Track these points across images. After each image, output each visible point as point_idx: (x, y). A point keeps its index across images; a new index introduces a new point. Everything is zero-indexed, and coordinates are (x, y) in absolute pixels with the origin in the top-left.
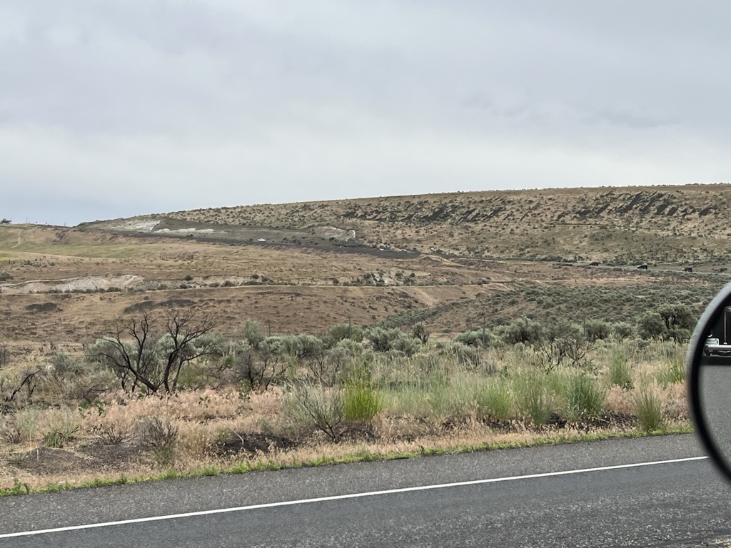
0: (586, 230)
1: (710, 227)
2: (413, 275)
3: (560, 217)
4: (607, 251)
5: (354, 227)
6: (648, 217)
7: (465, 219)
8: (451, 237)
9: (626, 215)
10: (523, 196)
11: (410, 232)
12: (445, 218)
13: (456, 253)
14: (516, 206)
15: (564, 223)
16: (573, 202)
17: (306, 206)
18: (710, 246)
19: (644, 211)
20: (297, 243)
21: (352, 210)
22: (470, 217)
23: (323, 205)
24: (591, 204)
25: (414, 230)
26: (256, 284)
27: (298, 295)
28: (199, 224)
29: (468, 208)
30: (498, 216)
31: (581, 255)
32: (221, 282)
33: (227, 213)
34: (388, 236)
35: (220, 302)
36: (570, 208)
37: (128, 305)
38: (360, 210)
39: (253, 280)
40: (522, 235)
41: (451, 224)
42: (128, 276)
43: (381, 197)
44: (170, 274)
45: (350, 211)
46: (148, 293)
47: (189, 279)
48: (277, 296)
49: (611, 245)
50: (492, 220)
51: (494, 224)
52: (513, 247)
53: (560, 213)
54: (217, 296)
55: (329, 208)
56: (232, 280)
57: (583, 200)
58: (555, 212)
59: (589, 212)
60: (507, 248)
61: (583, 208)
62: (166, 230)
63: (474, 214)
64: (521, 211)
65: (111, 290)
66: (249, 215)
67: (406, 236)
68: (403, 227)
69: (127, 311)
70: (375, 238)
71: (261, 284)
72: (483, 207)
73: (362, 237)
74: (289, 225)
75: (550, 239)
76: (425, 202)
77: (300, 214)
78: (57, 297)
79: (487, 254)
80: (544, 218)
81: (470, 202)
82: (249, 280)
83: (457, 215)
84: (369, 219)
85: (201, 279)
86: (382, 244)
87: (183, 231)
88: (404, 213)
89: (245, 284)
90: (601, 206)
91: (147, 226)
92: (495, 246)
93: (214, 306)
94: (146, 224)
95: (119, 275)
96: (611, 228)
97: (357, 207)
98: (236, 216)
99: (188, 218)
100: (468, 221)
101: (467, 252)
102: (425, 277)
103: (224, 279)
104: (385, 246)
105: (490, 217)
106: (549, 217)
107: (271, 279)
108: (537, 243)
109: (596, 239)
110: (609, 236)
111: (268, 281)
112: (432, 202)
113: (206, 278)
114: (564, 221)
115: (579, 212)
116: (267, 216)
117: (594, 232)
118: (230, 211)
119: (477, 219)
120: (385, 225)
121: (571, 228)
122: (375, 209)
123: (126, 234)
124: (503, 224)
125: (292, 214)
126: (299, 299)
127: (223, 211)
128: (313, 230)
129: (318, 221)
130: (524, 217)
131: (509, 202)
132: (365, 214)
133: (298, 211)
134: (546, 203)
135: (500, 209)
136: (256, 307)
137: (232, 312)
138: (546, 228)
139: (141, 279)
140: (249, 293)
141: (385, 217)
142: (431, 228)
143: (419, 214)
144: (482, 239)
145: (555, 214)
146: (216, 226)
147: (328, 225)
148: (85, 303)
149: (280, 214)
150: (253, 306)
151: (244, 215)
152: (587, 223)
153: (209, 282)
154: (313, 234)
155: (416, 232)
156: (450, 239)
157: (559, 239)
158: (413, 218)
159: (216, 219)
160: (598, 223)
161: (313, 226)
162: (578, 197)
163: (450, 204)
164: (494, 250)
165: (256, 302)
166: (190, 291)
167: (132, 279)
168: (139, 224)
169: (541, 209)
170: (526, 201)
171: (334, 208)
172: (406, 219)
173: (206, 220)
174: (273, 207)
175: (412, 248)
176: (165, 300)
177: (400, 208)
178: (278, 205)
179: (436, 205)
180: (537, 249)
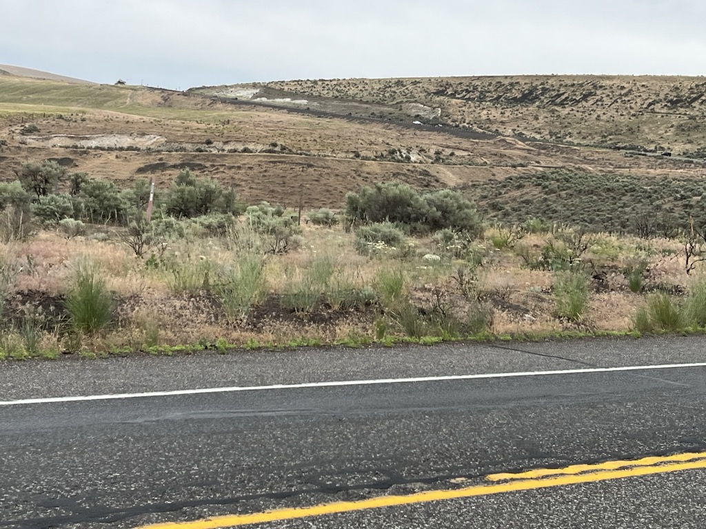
0: (675, 120)
2: (452, 154)
3: (650, 104)
4: (690, 142)
5: (441, 105)
7: (553, 103)
10: (617, 82)
11: (495, 114)
12: (533, 101)
13: (538, 137)
14: (607, 92)
15: (653, 111)
16: (667, 90)
17: (399, 83)
20: (381, 118)
21: (444, 88)
22: (558, 100)
23: (415, 82)
24: (685, 94)
25: (500, 111)
26: (275, 152)
27: (310, 166)
28: (294, 95)
29: (559, 91)
30: (587, 101)
31: (662, 146)
32: (240, 147)
33: (324, 85)
34: (472, 116)
35: (230, 168)
36: (662, 96)
37: (142, 166)
38: (451, 89)
39: (271, 148)
40: (608, 121)
41: (538, 107)
42: (152, 136)
43: (474, 77)
44: (193, 137)
45: (441, 89)
46: (164, 154)
47: (209, 142)
48: (287, 166)
49: (696, 136)
50: (580, 105)
51: (582, 108)
52: (596, 133)
53: (651, 101)
54: (228, 162)
55: (421, 85)
56: (251, 146)
57: (677, 88)
58: (646, 99)
59: (681, 101)
60: (590, 134)
61: (676, 97)
62: (264, 99)
63: (563, 97)
64: (611, 96)
65: (130, 148)
66: (344, 89)
67: (491, 117)
68: (490, 107)
69: (140, 170)
70: (460, 117)
71: (279, 152)
72: (573, 91)
73: (447, 116)
74: (379, 100)
75: (635, 127)
76: (516, 83)
77: (393, 89)
78: (75, 153)
79: (568, 139)
80: (633, 105)
81: (561, 85)
82: (268, 148)
83: (546, 98)
84: (458, 98)
85: (221, 144)
86: (465, 124)
87: (279, 101)
88: (494, 93)
89: (265, 151)
90: (694, 96)
91: (246, 94)
92: (578, 131)
93: (224, 172)
94: (247, 91)
95: (143, 134)
96: (700, 119)
97: (449, 85)
98: (331, 88)
99: (286, 88)
100: (556, 105)
101: (549, 137)
103: (244, 145)
104: (467, 126)
105: (578, 102)
106: (639, 104)
107: (290, 148)
108: (622, 130)
109: (683, 130)
110: (697, 127)
111: (286, 151)
112: (523, 83)
113: (226, 143)
114: (653, 109)
115: (671, 101)
116: (361, 90)
117: (682, 122)
118: (326, 83)
119: (565, 102)
120: (472, 105)
121: (659, 116)
122: (466, 88)
123: (225, 101)
124: (590, 109)
125: (385, 89)
126: (311, 170)
127: (320, 83)
128: (401, 106)
129: (407, 98)
130: (613, 103)
131: (601, 87)
132: (455, 92)
133: (390, 87)
134: (638, 89)
135: (590, 94)
136: (264, 176)
137: (239, 179)
138: (634, 115)
140: (261, 161)
141: (474, 96)
142: (517, 110)
143: (508, 95)
144: (566, 124)
145: (646, 102)
146: (310, 97)
147: (416, 101)
148: (102, 160)
149: (373, 89)
150: (261, 175)
151: (339, 88)
152: (678, 112)
153: (227, 147)
154: (401, 110)
155: (502, 113)
156: (535, 122)
157: (644, 127)
158: (502, 99)
159: (312, 90)
160: (688, 113)
161: (402, 102)
162: (672, 85)
163: (541, 87)
164: (577, 135)
165: (265, 171)
166: (204, 155)
167: (155, 140)
168: (240, 91)
169: (632, 96)
170: (618, 86)
171: (425, 86)
172: (494, 99)
173: (302, 91)
174: (368, 82)
175: (494, 130)
176: (178, 162)
177: (490, 87)
178: (373, 80)
179: (526, 87)
180: (620, 137)
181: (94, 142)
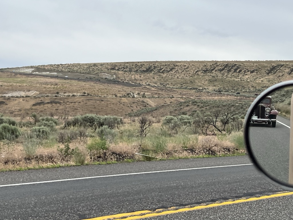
1: (255, 78)
2: (144, 94)
4: (215, 86)
5: (115, 74)
6: (231, 73)
7: (159, 72)
8: (153, 79)
9: (222, 72)
10: (183, 64)
11: (137, 77)
12: (151, 71)
13: (156, 85)
14: (179, 68)
15: (198, 75)
16: (202, 66)
17: (95, 65)
18: (255, 85)
19: (229, 71)
20: (91, 79)
21: (114, 67)
22: (161, 71)
23: (102, 65)
24: (209, 68)
25: (139, 76)
26: (85, 96)
27: (102, 101)
28: (50, 71)
29: (161, 67)
30: (172, 71)
31: (205, 87)
32: (71, 95)
33: (62, 66)
34: (128, 78)
35: (71, 103)
36: (200, 69)
37: (34, 103)
38: (117, 67)
39: (83, 94)
40: (182, 79)
41: (154, 74)
42: (33, 91)
43: (125, 62)
44: (50, 91)
45: (113, 67)
46: (42, 98)
47: (58, 93)
48: (94, 101)
49: (216, 84)
50: (170, 73)
51: (171, 74)
52: (178, 83)
53: (196, 71)
54: (70, 100)
55: (104, 66)
56: (75, 94)
57: (205, 66)
58: (195, 70)
59: (208, 70)
60: (176, 84)
61: (206, 69)
62: (37, 73)
63: (163, 70)
64: (181, 69)
65: (26, 97)
66: (71, 68)
67: (136, 78)
68: (135, 74)
69: (34, 105)
70: (124, 78)
71: (87, 96)
72: (166, 67)
73: (118, 78)
74: (88, 72)
75: (193, 81)
76: (143, 65)
77: (93, 68)
78: (5, 99)
79: (168, 86)
80: (190, 72)
81: (161, 65)
82: (82, 94)
83: (156, 70)
84: (121, 71)
85: (63, 93)
86: (126, 81)
87: (44, 73)
88: (135, 69)
89: (81, 96)
90: (213, 68)
91: (29, 71)
92: (171, 83)
93: (69, 104)
95: (29, 91)
96: (216, 77)
97: (116, 66)
98: (66, 68)
99: (46, 68)
100: (160, 73)
101: (160, 85)
102: (149, 95)
103: (72, 93)
104: (127, 82)
105: (169, 71)
106: (192, 72)
107: (91, 94)
108: (188, 82)
109: (211, 81)
110: (216, 80)
111: (90, 95)
112: (146, 64)
113: (65, 93)
114: (198, 74)
115: (204, 71)
116: (79, 68)
117: (210, 79)
118: (63, 65)
119: (164, 72)
120: (127, 73)
121: (201, 76)
122: (123, 67)
123: (21, 74)
124: (174, 74)
125: (89, 67)
126: (103, 102)
127: (61, 66)
128: (98, 74)
129: (100, 71)
130: (182, 72)
131: (177, 66)
132: (119, 69)
133: (91, 67)
134: (191, 66)
135: (173, 68)
136: (86, 105)
137: (76, 107)
138: (191, 76)
139: (38, 93)
140: (83, 100)
141: (127, 70)
142: (146, 75)
143: (141, 69)
144: (166, 80)
145: (195, 71)
146: (58, 71)
147: (104, 72)
148: (16, 102)
149: (84, 68)
150: (85, 105)
151: (69, 68)
152: (207, 75)
153: (66, 95)
154: (98, 76)
155: (140, 76)
156: (153, 80)
157: (196, 81)
158: (138, 71)
159: (58, 69)
160: (211, 75)
161: (98, 73)
162: (203, 64)
163: (153, 66)
164: (171, 84)
165: (86, 103)
166: (59, 98)
167: (34, 93)
168: (25, 70)
169: (189, 69)
170: (183, 65)
171: (106, 66)
172: (136, 71)
173: (53, 69)
174: (81, 65)
175: (138, 83)
176: (49, 101)
177: (133, 66)
178: (83, 64)
179: (148, 66)
180: (187, 85)
181: (9, 94)
